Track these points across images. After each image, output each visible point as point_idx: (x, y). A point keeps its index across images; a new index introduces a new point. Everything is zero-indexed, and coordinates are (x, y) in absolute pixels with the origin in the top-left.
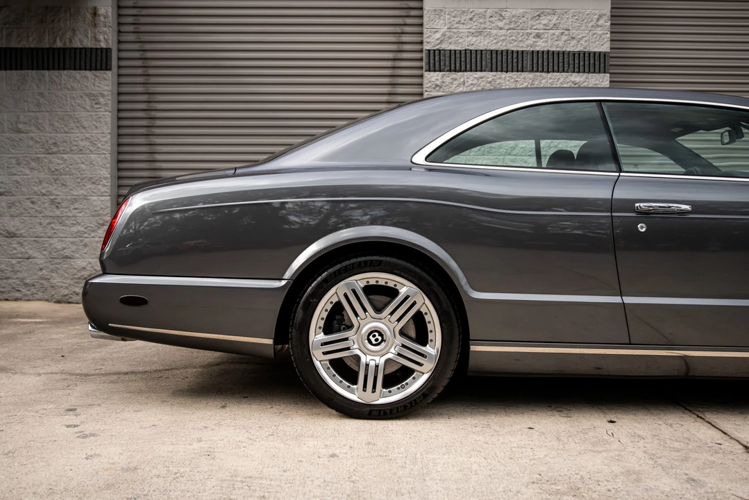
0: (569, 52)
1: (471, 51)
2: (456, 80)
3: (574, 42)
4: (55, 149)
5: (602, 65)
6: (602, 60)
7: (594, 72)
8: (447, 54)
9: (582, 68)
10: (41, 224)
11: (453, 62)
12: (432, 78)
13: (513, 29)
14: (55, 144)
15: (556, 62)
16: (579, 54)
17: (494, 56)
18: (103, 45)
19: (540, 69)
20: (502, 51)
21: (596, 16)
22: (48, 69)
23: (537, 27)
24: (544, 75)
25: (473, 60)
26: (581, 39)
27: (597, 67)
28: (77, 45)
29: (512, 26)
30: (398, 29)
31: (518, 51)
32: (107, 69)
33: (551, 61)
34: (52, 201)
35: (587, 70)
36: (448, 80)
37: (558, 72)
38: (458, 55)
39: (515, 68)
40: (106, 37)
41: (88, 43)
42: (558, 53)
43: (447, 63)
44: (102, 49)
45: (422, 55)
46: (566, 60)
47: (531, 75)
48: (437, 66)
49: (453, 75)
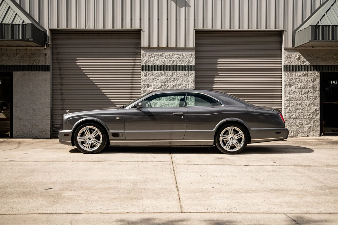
0: (183, 65)
1: (154, 65)
2: (150, 74)
3: (184, 62)
5: (192, 69)
6: (192, 67)
7: (190, 71)
8: (148, 66)
9: (186, 70)
10: (29, 116)
12: (144, 73)
13: (167, 59)
14: (34, 93)
15: (179, 68)
16: (186, 66)
17: (161, 67)
18: (48, 64)
19: (174, 70)
20: (163, 65)
21: (190, 55)
22: (32, 71)
23: (174, 58)
24: (175, 72)
25: (155, 68)
26: (186, 61)
27: (191, 69)
28: (40, 64)
30: (134, 58)
31: (168, 65)
32: (49, 71)
33: (177, 68)
35: (188, 70)
36: (148, 74)
37: (180, 71)
38: (151, 67)
39: (167, 70)
40: (49, 62)
41: (43, 64)
42: (180, 66)
43: (148, 69)
44: (47, 65)
45: (141, 66)
46: (182, 68)
47: (172, 72)
48: (145, 70)
49: (149, 72)
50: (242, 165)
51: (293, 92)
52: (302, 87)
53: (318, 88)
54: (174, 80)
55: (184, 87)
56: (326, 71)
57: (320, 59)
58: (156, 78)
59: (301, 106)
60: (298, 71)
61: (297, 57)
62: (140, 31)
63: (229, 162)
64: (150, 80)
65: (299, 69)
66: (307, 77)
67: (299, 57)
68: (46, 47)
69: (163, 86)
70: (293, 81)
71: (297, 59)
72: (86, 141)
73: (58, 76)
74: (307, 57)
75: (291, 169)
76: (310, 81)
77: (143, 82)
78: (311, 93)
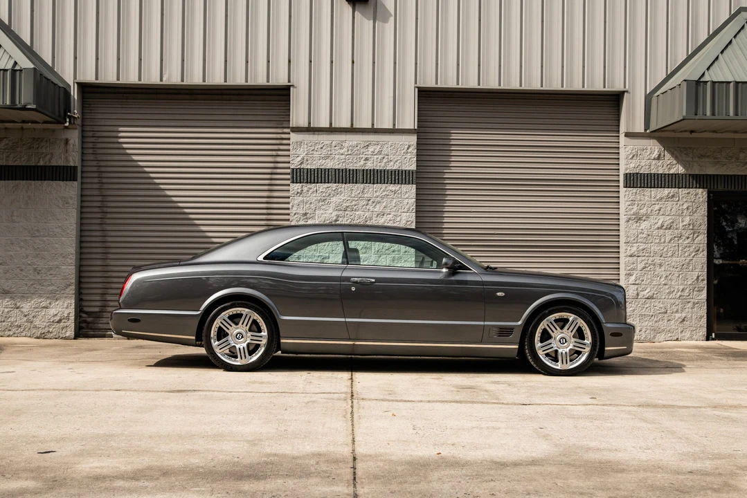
0: (388, 171)
1: (322, 169)
2: (311, 189)
3: (392, 163)
4: (38, 234)
5: (411, 179)
6: (411, 175)
7: (405, 184)
8: (305, 171)
9: (397, 181)
10: (26, 285)
11: (309, 176)
12: (296, 187)
13: (350, 154)
14: (38, 231)
15: (379, 177)
16: (395, 171)
17: (337, 172)
18: (72, 164)
19: (368, 181)
20: (343, 169)
21: (406, 146)
22: (34, 180)
23: (367, 153)
24: (371, 185)
25: (323, 176)
26: (396, 161)
27: (407, 180)
28: (54, 163)
29: (349, 153)
30: (274, 153)
31: (353, 170)
32: (74, 180)
33: (376, 176)
34: (35, 270)
35: (400, 182)
36: (305, 189)
37: (381, 183)
38: (313, 173)
39: (351, 181)
40: (74, 160)
41: (62, 163)
42: (381, 171)
43: (305, 178)
44: (71, 166)
45: (289, 171)
47: (362, 186)
48: (298, 179)
49: (309, 186)
50: (515, 404)
51: (644, 236)
52: (666, 225)
53: (704, 228)
54: (367, 205)
55: (390, 220)
56: (721, 188)
57: (707, 160)
58: (325, 200)
59: (663, 269)
60: (658, 187)
61: (655, 154)
62: (289, 90)
63: (486, 397)
64: (311, 203)
65: (660, 183)
66: (678, 201)
67: (660, 155)
68: (67, 124)
69: (341, 219)
70: (645, 209)
71: (654, 159)
73: (96, 192)
74: (679, 156)
75: (629, 413)
76: (685, 211)
77: (294, 209)
78: (688, 238)
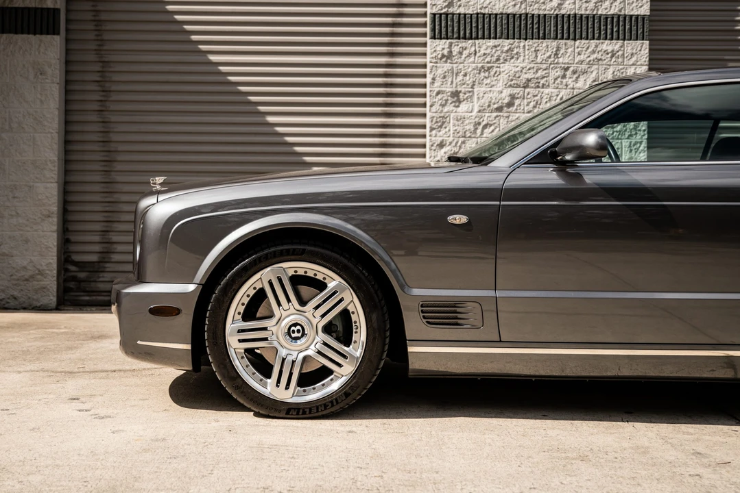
0: (600, 16)
1: (484, 14)
2: (465, 49)
3: (607, 3)
5: (640, 31)
6: (640, 24)
7: (630, 39)
8: (456, 18)
9: (615, 34)
11: (462, 27)
12: (438, 46)
15: (584, 28)
16: (613, 18)
17: (511, 20)
18: (50, 5)
19: (565, 36)
20: (521, 15)
24: (570, 42)
25: (486, 26)
26: (615, 1)
27: (634, 32)
28: (18, 3)
31: (539, 15)
32: (54, 34)
33: (578, 26)
35: (621, 37)
36: (456, 49)
37: (587, 39)
38: (468, 20)
39: (535, 35)
41: (31, 3)
42: (587, 17)
43: (455, 29)
44: (48, 9)
45: (426, 19)
46: (596, 25)
47: (555, 43)
48: (444, 33)
49: (463, 43)
54: (564, 76)
58: (489, 68)
64: (465, 75)
69: (517, 102)
72: (276, 344)
73: (92, 57)
77: (437, 84)
